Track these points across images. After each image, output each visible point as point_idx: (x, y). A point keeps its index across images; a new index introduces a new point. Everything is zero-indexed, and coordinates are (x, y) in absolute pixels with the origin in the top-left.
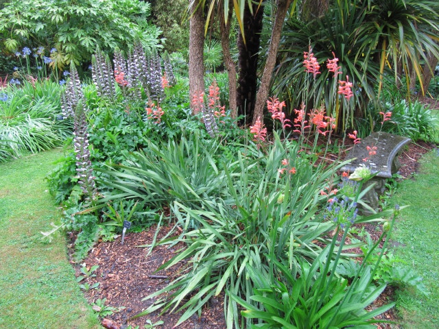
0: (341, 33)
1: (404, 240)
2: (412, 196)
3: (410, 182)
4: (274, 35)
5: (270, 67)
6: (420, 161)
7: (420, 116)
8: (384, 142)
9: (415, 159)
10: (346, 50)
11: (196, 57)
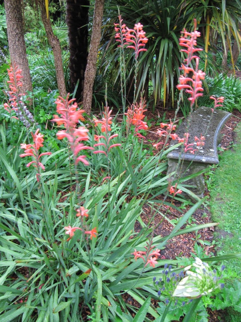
0: (167, 7)
1: (231, 228)
2: (233, 170)
3: (229, 153)
4: (97, 7)
5: (95, 43)
6: (236, 130)
7: (235, 89)
8: (209, 118)
9: (232, 127)
10: (172, 26)
11: (14, 33)
